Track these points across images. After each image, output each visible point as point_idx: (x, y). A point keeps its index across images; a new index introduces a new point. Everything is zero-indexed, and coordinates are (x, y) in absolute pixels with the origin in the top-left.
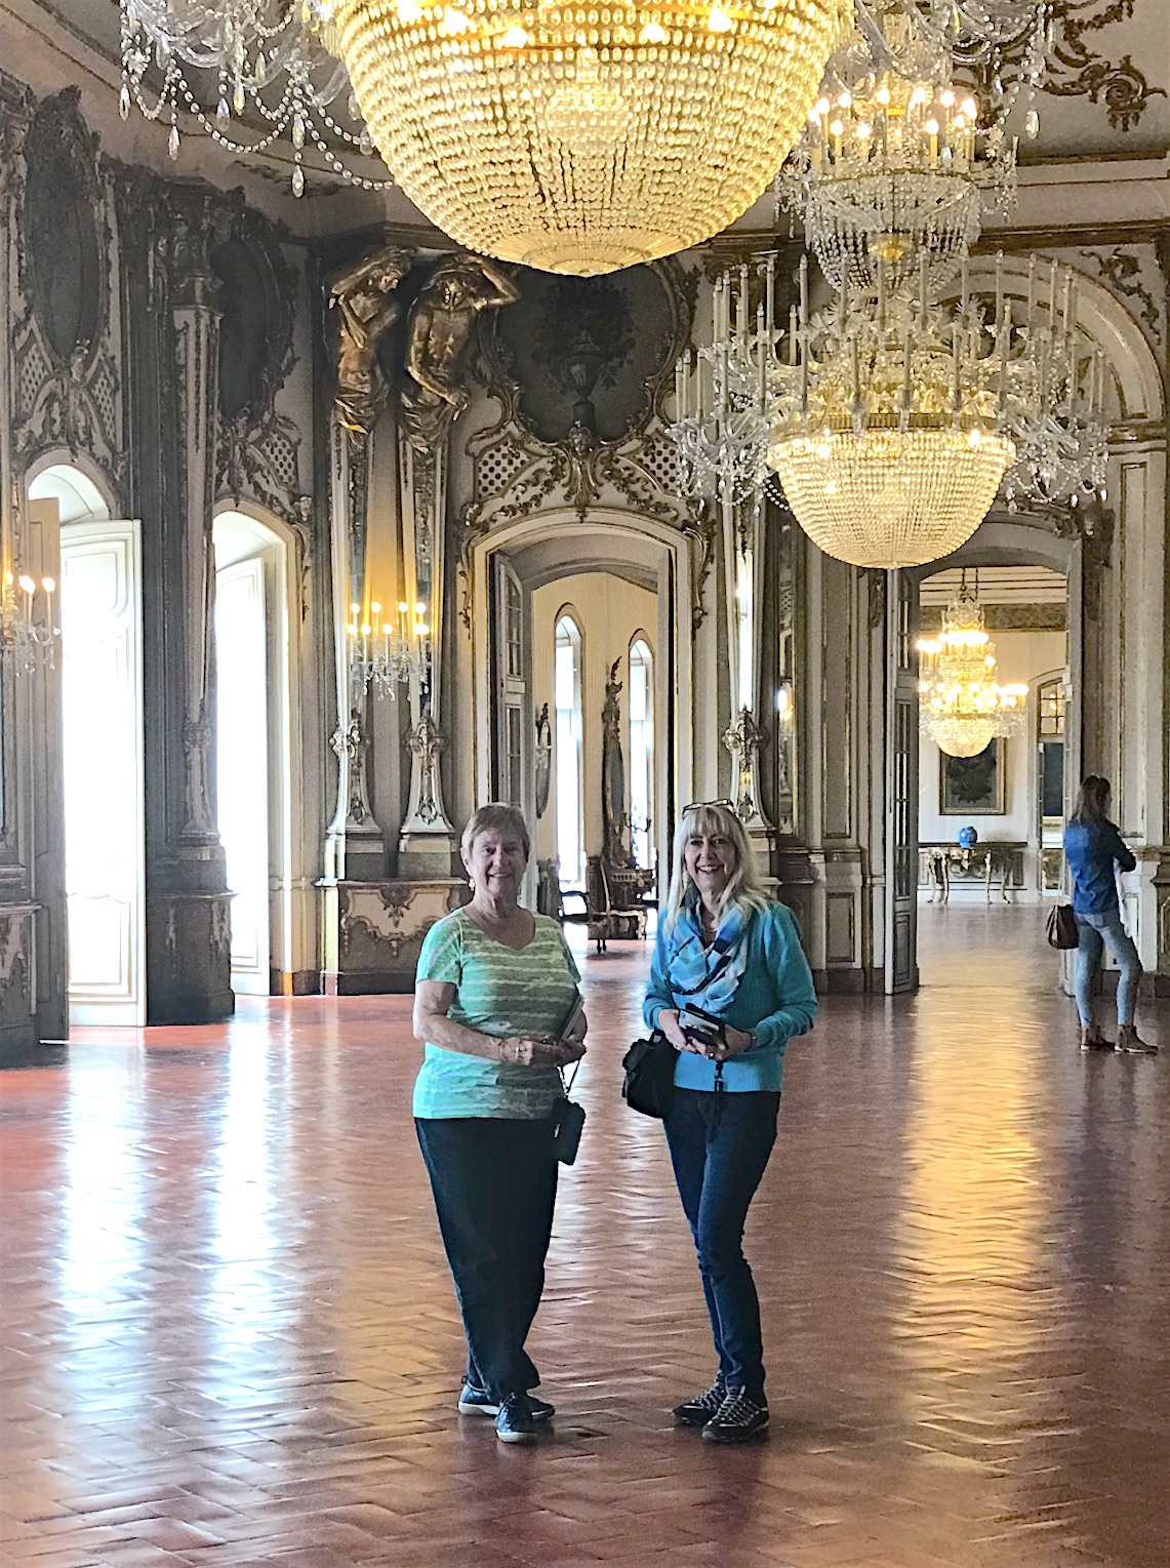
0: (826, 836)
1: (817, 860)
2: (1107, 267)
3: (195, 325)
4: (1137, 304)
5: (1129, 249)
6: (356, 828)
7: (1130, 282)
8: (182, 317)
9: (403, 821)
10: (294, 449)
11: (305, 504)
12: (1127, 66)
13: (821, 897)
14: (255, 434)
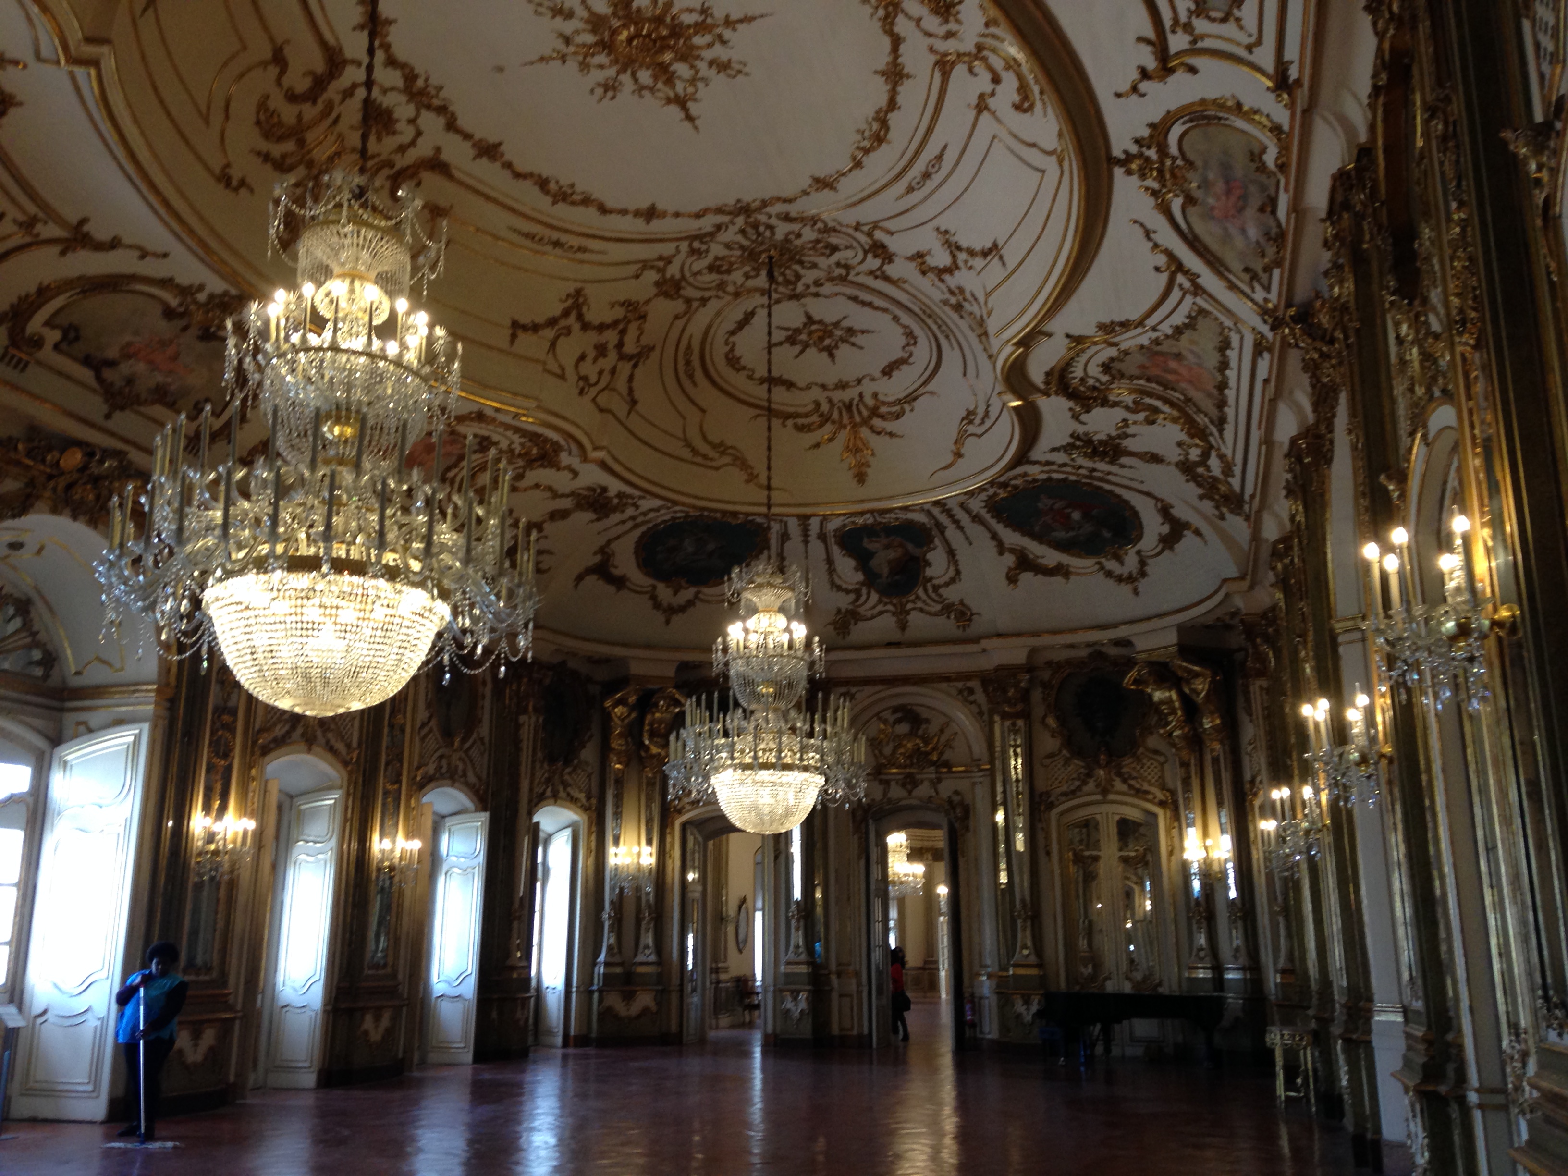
0: (839, 964)
1: (834, 978)
2: (960, 692)
3: (529, 722)
4: (974, 707)
5: (970, 684)
6: (610, 960)
7: (971, 698)
8: (523, 718)
9: (636, 955)
10: (589, 776)
11: (594, 801)
12: (962, 602)
13: (835, 996)
14: (568, 770)
